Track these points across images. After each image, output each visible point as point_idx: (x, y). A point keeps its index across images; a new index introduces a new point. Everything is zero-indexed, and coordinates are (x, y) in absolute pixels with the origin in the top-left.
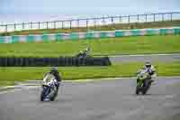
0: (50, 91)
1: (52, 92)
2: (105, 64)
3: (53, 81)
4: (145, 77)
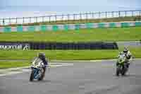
0: (38, 73)
2: (113, 48)
3: (40, 64)
4: (123, 61)
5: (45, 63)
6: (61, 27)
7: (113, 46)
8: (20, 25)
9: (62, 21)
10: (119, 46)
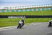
6: (37, 10)
8: (22, 9)
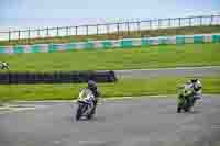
1: (90, 109)
5: (96, 94)
7: (109, 77)
9: (29, 39)
10: (118, 77)
